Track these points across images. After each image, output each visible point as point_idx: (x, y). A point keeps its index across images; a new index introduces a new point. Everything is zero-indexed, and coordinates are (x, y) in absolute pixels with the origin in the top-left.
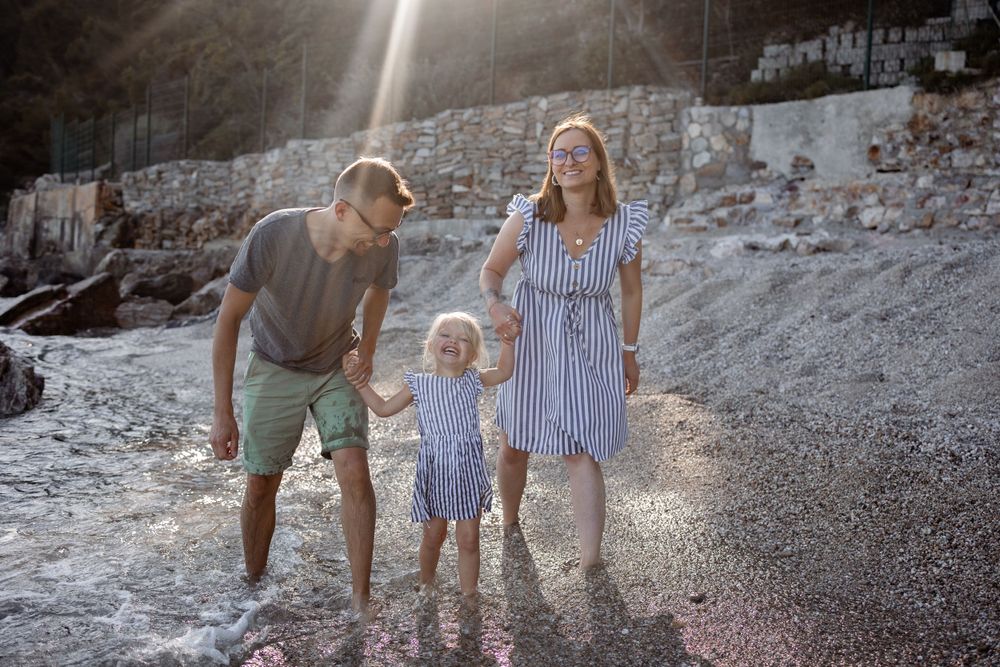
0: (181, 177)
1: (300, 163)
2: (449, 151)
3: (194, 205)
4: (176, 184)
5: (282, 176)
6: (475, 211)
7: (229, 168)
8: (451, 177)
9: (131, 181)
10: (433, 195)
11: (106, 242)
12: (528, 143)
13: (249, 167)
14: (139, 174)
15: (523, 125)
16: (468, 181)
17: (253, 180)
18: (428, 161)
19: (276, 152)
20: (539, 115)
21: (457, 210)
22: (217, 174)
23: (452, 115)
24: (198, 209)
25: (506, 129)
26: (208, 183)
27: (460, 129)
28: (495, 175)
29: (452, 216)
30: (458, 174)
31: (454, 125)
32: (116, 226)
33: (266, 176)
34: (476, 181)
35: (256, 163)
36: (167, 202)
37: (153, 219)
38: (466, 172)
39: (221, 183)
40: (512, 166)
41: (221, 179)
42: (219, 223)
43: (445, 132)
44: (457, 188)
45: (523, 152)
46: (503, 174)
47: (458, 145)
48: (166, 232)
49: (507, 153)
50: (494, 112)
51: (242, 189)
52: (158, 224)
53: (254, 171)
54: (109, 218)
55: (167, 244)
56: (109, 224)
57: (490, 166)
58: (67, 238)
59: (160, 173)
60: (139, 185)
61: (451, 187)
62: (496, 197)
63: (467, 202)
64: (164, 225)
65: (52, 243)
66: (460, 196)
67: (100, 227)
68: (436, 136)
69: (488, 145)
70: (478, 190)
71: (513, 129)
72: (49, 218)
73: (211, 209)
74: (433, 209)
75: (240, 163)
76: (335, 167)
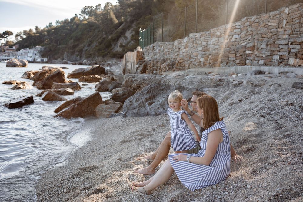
0: (159, 48)
1: (193, 42)
2: (246, 35)
3: (162, 58)
4: (157, 51)
5: (188, 47)
6: (255, 62)
7: (173, 44)
8: (245, 47)
9: (146, 50)
10: (238, 55)
11: (139, 71)
12: (279, 30)
13: (178, 44)
14: (148, 47)
15: (277, 21)
16: (252, 49)
17: (180, 49)
18: (238, 40)
19: (186, 38)
20: (285, 16)
21: (247, 61)
22: (169, 47)
23: (247, 19)
24: (164, 59)
25: (269, 24)
26: (166, 50)
27: (250, 25)
28: (264, 46)
29: (245, 64)
30: (248, 45)
31: (248, 23)
32: (142, 65)
33: (183, 48)
34: (255, 49)
35: (181, 43)
36: (155, 57)
37: (151, 63)
38: (251, 45)
39: (170, 50)
40: (271, 41)
41: (170, 48)
42: (169, 65)
43: (244, 27)
44: (248, 52)
45: (277, 34)
46: (267, 45)
47: (250, 33)
48: (154, 68)
49: (270, 35)
50: (265, 16)
51: (176, 52)
52: (152, 65)
53: (180, 45)
54: (140, 63)
55: (155, 72)
56: (140, 64)
57: (262, 41)
58: (132, 69)
59: (153, 47)
60: (148, 51)
61: (245, 52)
62: (264, 56)
63: (252, 58)
64: (154, 66)
65: (129, 70)
66: (249, 55)
67: (137, 66)
68: (241, 29)
69: (262, 31)
70: (256, 52)
71: (272, 24)
72: (128, 62)
73: (167, 60)
74: (238, 61)
75: (176, 42)
76: (204, 43)
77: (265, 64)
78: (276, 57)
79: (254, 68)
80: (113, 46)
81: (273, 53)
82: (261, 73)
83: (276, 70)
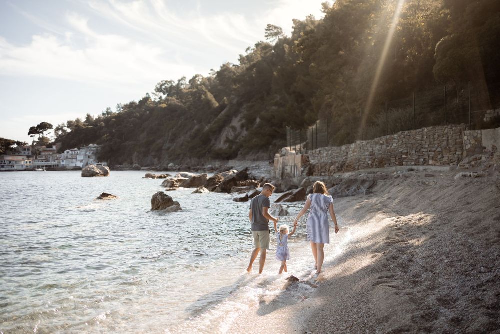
0: (327, 152)
1: (361, 148)
2: (402, 144)
3: (331, 161)
4: (325, 155)
5: (355, 152)
6: (409, 163)
7: (341, 149)
8: (402, 153)
9: (311, 154)
10: (397, 158)
11: (305, 174)
12: (423, 142)
13: (346, 149)
14: (314, 151)
15: (421, 136)
16: (407, 154)
17: (348, 153)
18: (397, 147)
19: (354, 144)
20: (425, 133)
21: (404, 163)
22: (337, 151)
23: (402, 133)
24: (332, 162)
25: (417, 137)
26: (334, 154)
27: (405, 137)
28: (414, 152)
29: (403, 165)
30: (404, 152)
31: (403, 136)
32: (307, 168)
33: (351, 152)
34: (409, 153)
35: (348, 148)
36: (323, 160)
37: (318, 166)
38: (406, 151)
39: (338, 154)
40: (418, 150)
41: (338, 153)
42: (338, 167)
43: (400, 138)
44: (404, 156)
45: (422, 144)
46: (416, 152)
47: (404, 142)
48: (322, 170)
49: (418, 145)
50: (413, 132)
51: (344, 156)
52: (320, 168)
53: (348, 150)
54: (305, 166)
55: (323, 174)
56: (305, 167)
57: (413, 149)
58: (293, 172)
59: (320, 151)
60: (314, 155)
61: (402, 156)
62: (414, 159)
63: (407, 161)
64: (322, 168)
65: (288, 174)
66: (405, 158)
67: (303, 169)
68: (398, 139)
69: (412, 142)
70: (409, 156)
71: (419, 137)
72: (287, 165)
73: (336, 162)
74: (397, 163)
75: (344, 147)
76: (371, 149)
77: (415, 165)
78: (422, 160)
79: (408, 167)
80: (213, 141)
81: (419, 157)
82: (412, 170)
83: (421, 168)
